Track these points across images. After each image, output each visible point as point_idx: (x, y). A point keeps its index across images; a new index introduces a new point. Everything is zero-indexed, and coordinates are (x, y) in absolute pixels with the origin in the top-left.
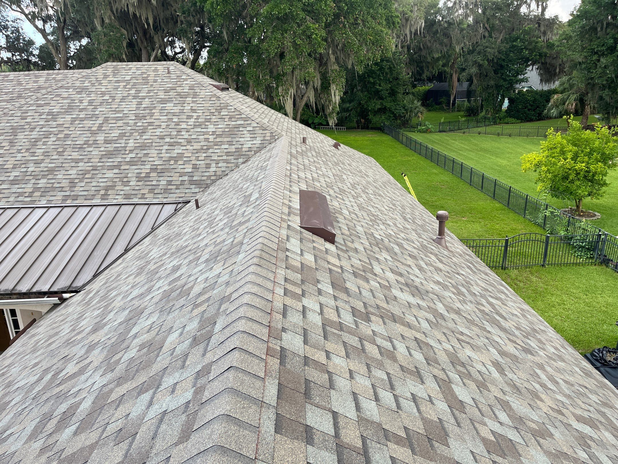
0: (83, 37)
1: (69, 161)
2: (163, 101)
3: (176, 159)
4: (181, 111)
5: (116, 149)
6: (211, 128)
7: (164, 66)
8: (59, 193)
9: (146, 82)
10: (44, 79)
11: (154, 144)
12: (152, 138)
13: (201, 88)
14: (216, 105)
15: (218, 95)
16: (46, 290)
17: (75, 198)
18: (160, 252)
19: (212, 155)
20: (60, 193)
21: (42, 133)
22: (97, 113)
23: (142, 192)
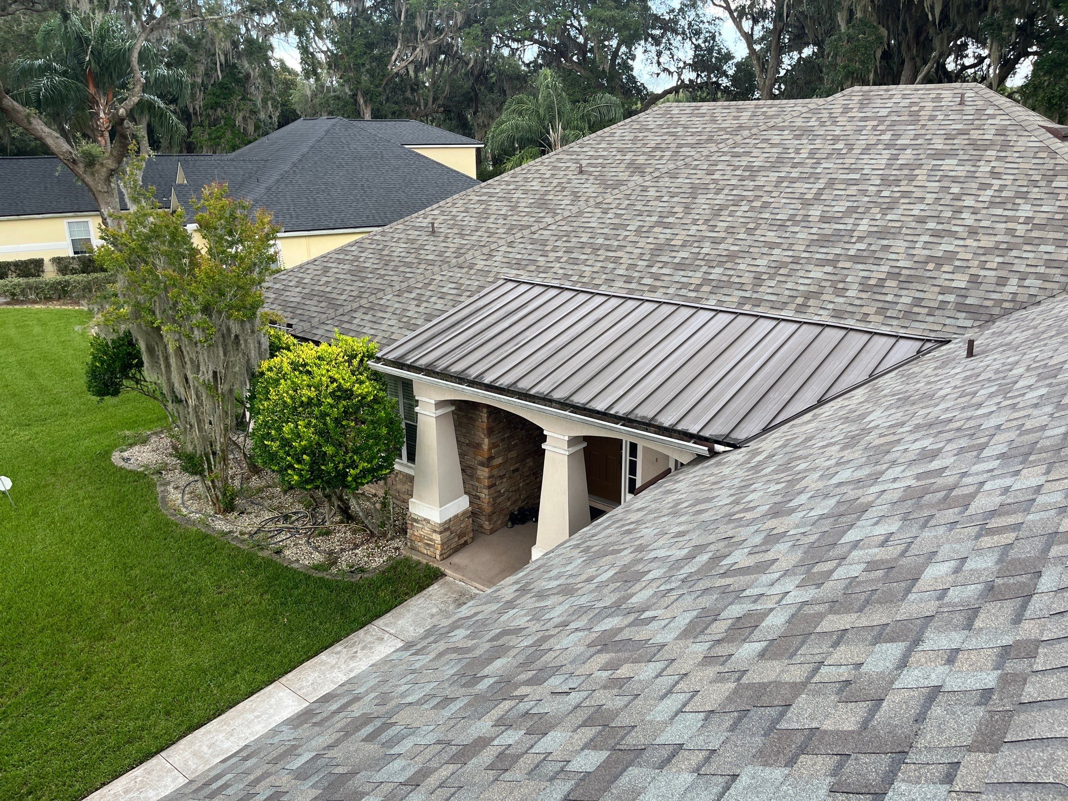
0: (807, 44)
1: (761, 244)
2: (940, 155)
3: (939, 262)
4: (970, 175)
5: (838, 234)
6: (1025, 210)
7: (956, 91)
8: (736, 293)
9: (915, 118)
10: (749, 114)
11: (904, 231)
12: (903, 218)
13: (1021, 133)
14: (1045, 167)
15: (1053, 147)
16: (695, 432)
17: (757, 303)
18: (890, 419)
19: (1016, 261)
20: (736, 291)
21: (730, 198)
22: (818, 171)
23: (865, 310)
